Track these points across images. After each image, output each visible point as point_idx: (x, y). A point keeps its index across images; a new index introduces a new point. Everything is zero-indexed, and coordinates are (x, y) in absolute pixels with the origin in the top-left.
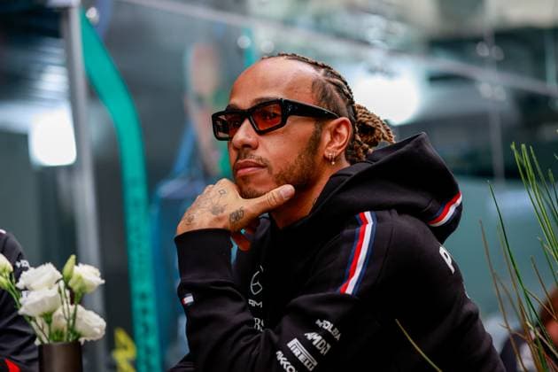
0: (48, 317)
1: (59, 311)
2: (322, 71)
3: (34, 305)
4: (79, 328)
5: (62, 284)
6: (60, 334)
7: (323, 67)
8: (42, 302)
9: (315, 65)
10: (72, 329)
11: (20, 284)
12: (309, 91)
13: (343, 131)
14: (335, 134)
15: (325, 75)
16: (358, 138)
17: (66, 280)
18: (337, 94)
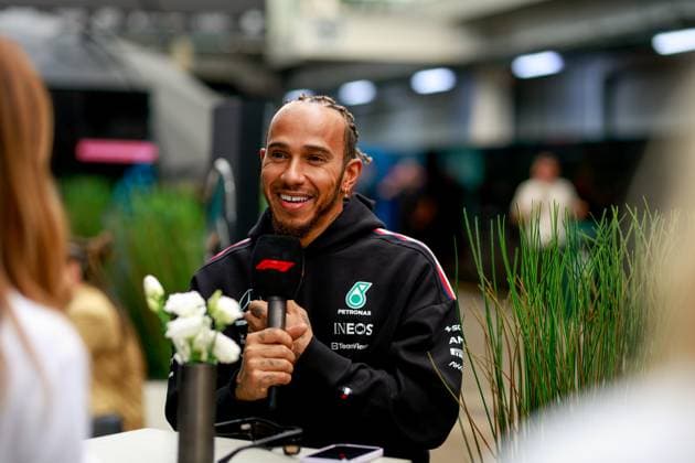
0: (191, 341)
1: (200, 336)
3: (182, 330)
6: (199, 354)
11: (169, 307)
13: (356, 169)
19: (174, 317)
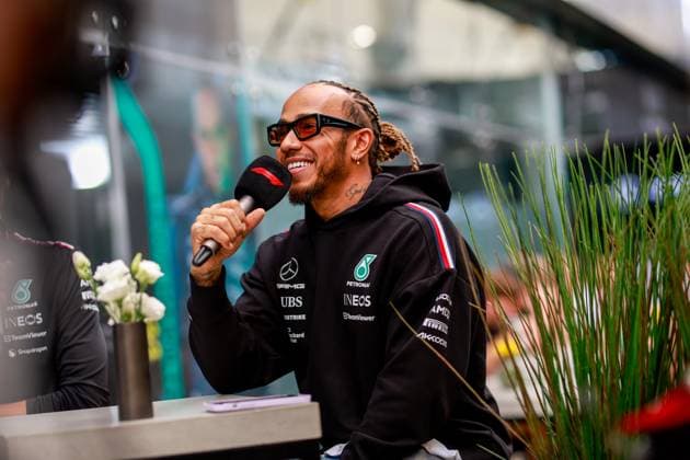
0: (119, 302)
1: (128, 299)
2: (353, 94)
3: (109, 293)
4: (144, 311)
5: (129, 276)
6: (128, 316)
7: (354, 91)
8: (114, 292)
9: (348, 89)
10: (139, 313)
11: (97, 276)
12: (339, 109)
13: (366, 138)
14: (360, 140)
15: (355, 97)
16: (382, 148)
17: (133, 274)
18: (363, 112)
19: (101, 283)
